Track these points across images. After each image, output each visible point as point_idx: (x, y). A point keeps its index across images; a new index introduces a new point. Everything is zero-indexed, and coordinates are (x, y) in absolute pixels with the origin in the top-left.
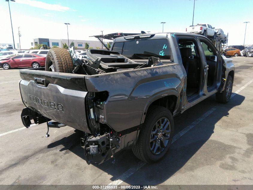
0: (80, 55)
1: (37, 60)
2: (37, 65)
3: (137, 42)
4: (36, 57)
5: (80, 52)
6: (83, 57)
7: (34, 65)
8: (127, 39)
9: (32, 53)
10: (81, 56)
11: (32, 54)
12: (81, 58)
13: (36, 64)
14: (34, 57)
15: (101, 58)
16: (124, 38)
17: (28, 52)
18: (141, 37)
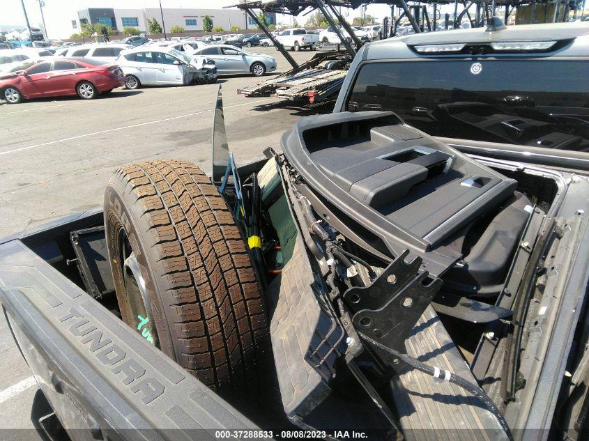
0: (196, 54)
1: (88, 74)
2: (91, 90)
3: (476, 69)
4: (84, 67)
5: (195, 47)
6: (204, 62)
7: (83, 88)
8: (422, 54)
9: (74, 55)
10: (201, 59)
11: (75, 60)
12: (199, 66)
13: (87, 86)
14: (80, 66)
15: (372, 194)
16: (412, 47)
17: (64, 54)
18: (496, 47)
